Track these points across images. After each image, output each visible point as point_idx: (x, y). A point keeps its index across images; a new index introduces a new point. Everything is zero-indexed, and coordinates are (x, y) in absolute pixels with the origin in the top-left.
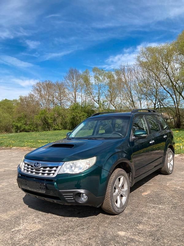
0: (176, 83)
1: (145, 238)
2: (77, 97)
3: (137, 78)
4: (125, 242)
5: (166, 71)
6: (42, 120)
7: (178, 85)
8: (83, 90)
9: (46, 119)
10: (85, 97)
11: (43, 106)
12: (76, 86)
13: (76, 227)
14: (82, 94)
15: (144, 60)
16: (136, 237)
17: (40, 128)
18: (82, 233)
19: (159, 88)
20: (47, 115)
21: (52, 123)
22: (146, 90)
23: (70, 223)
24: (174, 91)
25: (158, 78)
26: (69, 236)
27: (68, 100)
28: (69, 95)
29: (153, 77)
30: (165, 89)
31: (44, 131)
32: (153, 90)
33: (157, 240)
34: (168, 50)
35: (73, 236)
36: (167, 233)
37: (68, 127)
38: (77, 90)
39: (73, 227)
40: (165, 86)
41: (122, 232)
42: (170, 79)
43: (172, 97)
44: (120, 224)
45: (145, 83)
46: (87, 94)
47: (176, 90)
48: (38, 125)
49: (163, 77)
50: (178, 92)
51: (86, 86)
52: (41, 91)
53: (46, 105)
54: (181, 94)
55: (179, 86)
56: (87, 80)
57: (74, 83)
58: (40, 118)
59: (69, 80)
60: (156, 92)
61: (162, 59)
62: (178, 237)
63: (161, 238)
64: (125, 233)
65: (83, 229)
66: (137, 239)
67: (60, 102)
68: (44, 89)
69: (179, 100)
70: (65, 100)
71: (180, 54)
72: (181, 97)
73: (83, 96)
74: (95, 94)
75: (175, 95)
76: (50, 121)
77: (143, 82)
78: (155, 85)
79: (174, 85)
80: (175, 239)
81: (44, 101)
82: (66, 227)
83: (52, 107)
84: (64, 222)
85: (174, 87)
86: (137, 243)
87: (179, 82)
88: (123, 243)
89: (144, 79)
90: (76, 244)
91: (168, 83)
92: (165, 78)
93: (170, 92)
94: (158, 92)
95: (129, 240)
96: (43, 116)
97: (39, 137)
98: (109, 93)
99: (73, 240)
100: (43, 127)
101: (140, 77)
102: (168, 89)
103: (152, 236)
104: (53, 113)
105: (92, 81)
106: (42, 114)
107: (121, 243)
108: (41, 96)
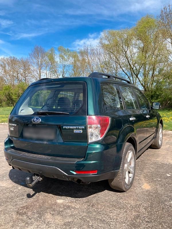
0: (134, 66)
1: (81, 204)
2: (41, 74)
3: (99, 59)
4: (61, 210)
5: (125, 54)
6: (6, 96)
7: (135, 67)
8: (48, 68)
9: (10, 95)
10: (49, 75)
11: (7, 82)
12: (41, 64)
13: (16, 197)
14: (47, 72)
15: (107, 43)
16: (73, 204)
17: (4, 103)
18: (20, 203)
19: (118, 70)
20: (12, 91)
21: (16, 99)
22: (107, 71)
23: (10, 194)
24: (132, 73)
25: (118, 60)
26: (6, 207)
27: (33, 77)
28: (33, 72)
29: (114, 59)
30: (123, 71)
31: (8, 106)
32: (113, 72)
33: (92, 206)
34: (128, 35)
35: (10, 207)
36: (102, 199)
37: (33, 103)
38: (42, 68)
39: (13, 197)
40: (123, 69)
41: (61, 200)
42: (128, 61)
43: (129, 79)
44: (60, 193)
45: (106, 64)
46: (51, 72)
47: (134, 72)
48: (2, 101)
49: (122, 60)
50: (135, 74)
51: (51, 64)
52: (5, 66)
53: (10, 81)
54: (137, 76)
55: (136, 69)
56: (52, 59)
57: (39, 60)
58: (4, 93)
59: (35, 57)
60: (116, 73)
61: (122, 42)
62: (112, 202)
63: (96, 204)
64: (63, 200)
65: (22, 199)
66: (73, 206)
67: (24, 79)
68: (9, 65)
69: (136, 82)
70: (30, 77)
71: (138, 39)
72: (137, 79)
73: (48, 74)
74: (60, 72)
75: (132, 77)
76: (14, 97)
77: (104, 63)
78: (115, 66)
79: (132, 67)
80: (109, 204)
81: (8, 77)
82: (6, 198)
83: (16, 83)
84: (4, 194)
85: (132, 70)
86: (73, 210)
87: (136, 65)
88: (59, 210)
89: (106, 61)
90: (12, 214)
91: (127, 66)
92: (124, 61)
93: (128, 74)
94: (117, 74)
95: (66, 208)
96: (7, 92)
97: (3, 112)
98: (73, 73)
99: (9, 210)
100: (7, 103)
101: (102, 58)
102: (126, 71)
103: (88, 202)
104: (17, 89)
105: (57, 59)
106: (6, 90)
107: (57, 211)
108: (5, 71)
